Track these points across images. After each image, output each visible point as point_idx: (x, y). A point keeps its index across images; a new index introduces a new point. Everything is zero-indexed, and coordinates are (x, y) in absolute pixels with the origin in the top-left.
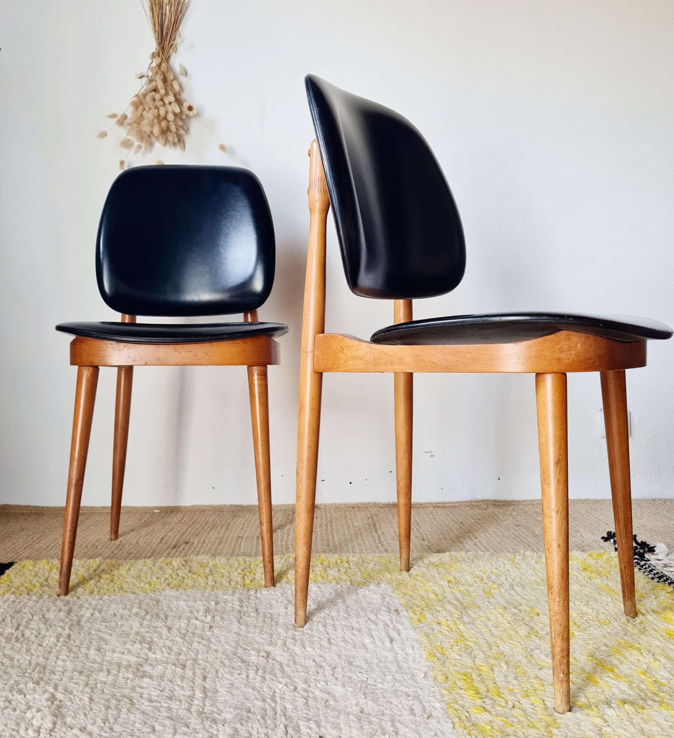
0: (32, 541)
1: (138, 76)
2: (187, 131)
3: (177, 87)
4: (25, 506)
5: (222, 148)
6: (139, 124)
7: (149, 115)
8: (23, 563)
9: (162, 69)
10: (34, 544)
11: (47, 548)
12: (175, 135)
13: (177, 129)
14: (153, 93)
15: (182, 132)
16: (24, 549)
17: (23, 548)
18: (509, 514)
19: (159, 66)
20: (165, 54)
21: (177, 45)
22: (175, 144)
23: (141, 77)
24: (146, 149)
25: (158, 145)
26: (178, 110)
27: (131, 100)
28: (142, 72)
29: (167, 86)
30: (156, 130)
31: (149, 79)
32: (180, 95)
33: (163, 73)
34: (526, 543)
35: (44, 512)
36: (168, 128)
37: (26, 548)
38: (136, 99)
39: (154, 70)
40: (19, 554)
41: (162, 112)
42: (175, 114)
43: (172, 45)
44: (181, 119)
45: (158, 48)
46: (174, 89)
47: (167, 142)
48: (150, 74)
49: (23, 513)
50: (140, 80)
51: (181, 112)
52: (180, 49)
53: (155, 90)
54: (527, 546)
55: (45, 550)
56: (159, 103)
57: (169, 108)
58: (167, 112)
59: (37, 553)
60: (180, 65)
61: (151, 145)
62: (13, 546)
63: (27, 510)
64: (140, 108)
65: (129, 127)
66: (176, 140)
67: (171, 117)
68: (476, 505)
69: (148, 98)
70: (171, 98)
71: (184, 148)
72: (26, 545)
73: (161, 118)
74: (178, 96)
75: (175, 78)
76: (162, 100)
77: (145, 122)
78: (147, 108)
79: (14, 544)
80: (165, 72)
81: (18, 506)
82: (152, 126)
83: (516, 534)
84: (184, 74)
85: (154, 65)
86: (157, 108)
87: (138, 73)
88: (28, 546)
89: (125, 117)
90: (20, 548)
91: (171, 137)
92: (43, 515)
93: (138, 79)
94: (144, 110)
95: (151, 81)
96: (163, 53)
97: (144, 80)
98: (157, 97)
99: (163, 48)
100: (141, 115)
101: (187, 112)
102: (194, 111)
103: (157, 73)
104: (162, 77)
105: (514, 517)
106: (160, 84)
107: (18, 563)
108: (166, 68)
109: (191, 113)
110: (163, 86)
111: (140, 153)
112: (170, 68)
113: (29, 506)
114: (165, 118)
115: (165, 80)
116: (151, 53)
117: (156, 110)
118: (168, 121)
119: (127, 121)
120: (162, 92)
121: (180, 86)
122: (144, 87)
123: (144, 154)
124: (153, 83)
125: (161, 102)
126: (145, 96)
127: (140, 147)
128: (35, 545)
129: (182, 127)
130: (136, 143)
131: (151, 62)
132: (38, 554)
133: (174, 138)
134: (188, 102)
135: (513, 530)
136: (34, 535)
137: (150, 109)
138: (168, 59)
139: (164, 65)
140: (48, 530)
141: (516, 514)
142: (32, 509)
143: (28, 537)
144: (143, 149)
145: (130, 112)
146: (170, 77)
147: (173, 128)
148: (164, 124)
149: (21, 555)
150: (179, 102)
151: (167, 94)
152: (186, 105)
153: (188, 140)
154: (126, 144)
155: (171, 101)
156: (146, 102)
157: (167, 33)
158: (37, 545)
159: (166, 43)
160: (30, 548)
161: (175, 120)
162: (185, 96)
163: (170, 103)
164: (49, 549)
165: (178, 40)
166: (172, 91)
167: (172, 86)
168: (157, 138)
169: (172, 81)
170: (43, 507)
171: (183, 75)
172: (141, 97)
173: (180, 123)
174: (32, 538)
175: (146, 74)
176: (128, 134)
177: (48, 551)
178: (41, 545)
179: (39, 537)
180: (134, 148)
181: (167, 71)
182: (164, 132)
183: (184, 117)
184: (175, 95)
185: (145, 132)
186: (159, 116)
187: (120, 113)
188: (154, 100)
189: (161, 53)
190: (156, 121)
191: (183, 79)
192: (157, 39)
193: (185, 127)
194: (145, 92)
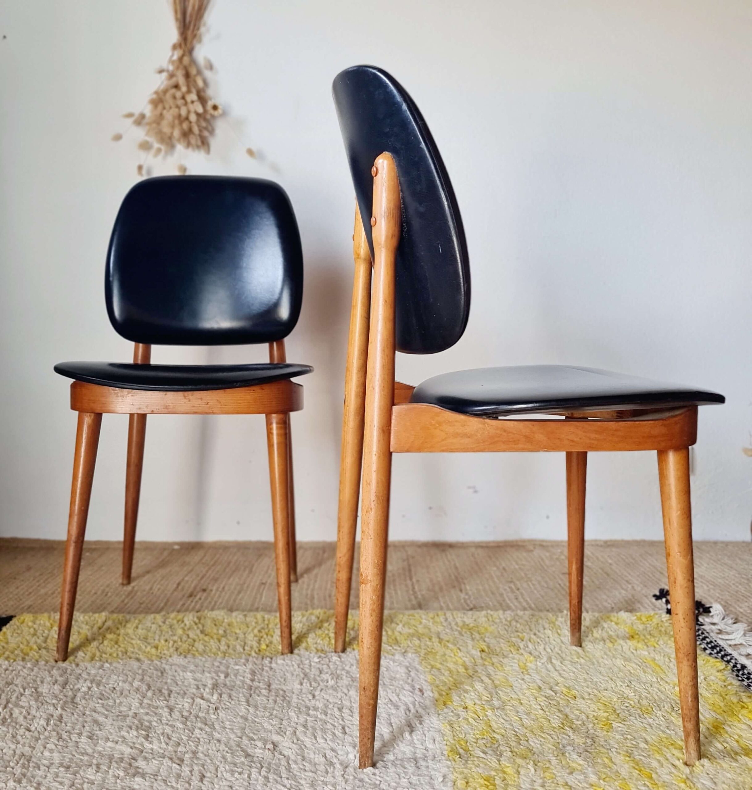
0: (37, 584)
1: (158, 71)
2: (212, 132)
3: (200, 83)
4: (35, 540)
5: (250, 152)
6: (158, 124)
7: (169, 115)
8: (22, 618)
9: (184, 63)
10: (39, 588)
11: (52, 594)
12: (198, 138)
13: (200, 131)
14: (174, 90)
15: (206, 133)
16: (28, 595)
17: (27, 593)
19: (181, 59)
20: (188, 46)
21: (202, 36)
22: (198, 147)
23: (161, 72)
24: (166, 153)
25: (180, 148)
26: (200, 110)
27: (150, 98)
28: (161, 66)
29: (190, 82)
30: (177, 133)
31: (169, 74)
32: (204, 92)
33: (185, 67)
35: (55, 547)
36: (190, 130)
37: (30, 593)
38: (155, 96)
39: (176, 65)
40: (21, 602)
41: (184, 112)
42: (198, 115)
43: (195, 35)
44: (205, 120)
45: (180, 38)
46: (197, 86)
47: (189, 145)
48: (171, 68)
49: (32, 548)
50: (159, 75)
51: (205, 111)
52: (206, 39)
53: (177, 86)
55: (50, 596)
56: (180, 102)
57: (192, 107)
58: (189, 112)
59: (41, 601)
60: (205, 58)
61: (172, 147)
62: (17, 591)
64: (160, 107)
65: (147, 127)
66: (199, 143)
67: (193, 118)
69: (168, 96)
70: (193, 96)
71: (208, 151)
72: (30, 591)
73: (182, 118)
74: (202, 94)
75: (199, 72)
76: (183, 98)
77: (165, 123)
78: (167, 106)
79: (17, 588)
80: (188, 67)
82: (173, 127)
84: (209, 67)
85: (175, 57)
86: (178, 107)
87: (157, 66)
88: (33, 591)
89: (143, 116)
90: (24, 593)
91: (193, 140)
92: (54, 551)
93: (157, 74)
94: (164, 108)
95: (172, 76)
96: (186, 44)
97: (164, 75)
98: (179, 94)
99: (185, 39)
100: (161, 114)
101: (212, 111)
102: (220, 111)
103: (178, 67)
104: (184, 72)
106: (181, 80)
107: (18, 617)
108: (188, 62)
109: (216, 113)
110: (185, 82)
111: (160, 157)
112: (193, 62)
114: (187, 118)
115: (187, 75)
116: (172, 44)
117: (177, 110)
118: (190, 122)
119: (146, 120)
120: (184, 88)
121: (205, 82)
122: (165, 83)
123: (164, 158)
124: (174, 79)
125: (183, 101)
126: (165, 92)
127: (159, 150)
128: (39, 590)
129: (206, 128)
130: (156, 145)
131: (172, 54)
133: (197, 140)
134: (213, 100)
136: (40, 577)
137: (171, 108)
138: (191, 51)
139: (186, 60)
143: (34, 580)
144: (163, 153)
145: (148, 111)
146: (193, 71)
147: (196, 130)
148: (185, 126)
149: (23, 603)
150: (202, 100)
151: (189, 91)
152: (210, 104)
153: (214, 142)
154: (145, 146)
155: (194, 99)
156: (166, 100)
157: (190, 22)
158: (42, 590)
159: (189, 33)
160: (35, 594)
161: (198, 121)
162: (210, 92)
163: (193, 102)
164: (55, 595)
165: (203, 30)
166: (194, 87)
167: (195, 82)
168: (179, 140)
169: (196, 76)
171: (207, 68)
172: (162, 94)
173: (204, 124)
174: (38, 581)
175: (166, 68)
176: (147, 134)
177: (53, 598)
178: (47, 590)
179: (46, 580)
180: (153, 152)
181: (190, 65)
182: (186, 134)
183: (208, 117)
184: (198, 93)
185: (165, 133)
186: (180, 116)
187: (137, 112)
188: (174, 97)
189: (183, 45)
190: (177, 122)
191: (208, 74)
192: (179, 28)
193: (210, 128)
194: (165, 88)
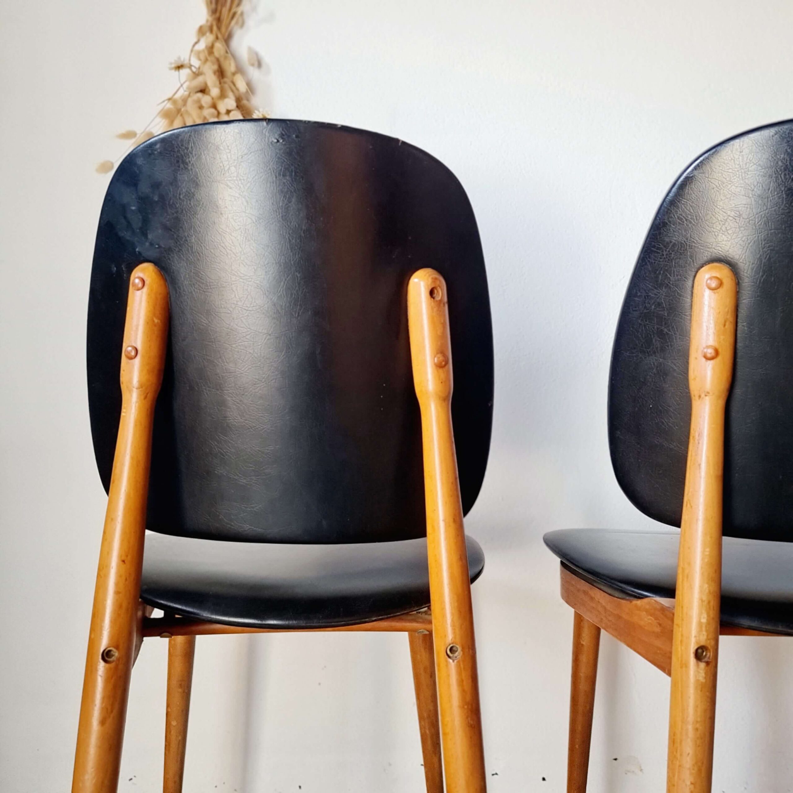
1: (173, 66)
3: (242, 86)
9: (216, 54)
14: (200, 95)
19: (210, 49)
20: (223, 29)
21: (245, 16)
23: (179, 67)
27: (160, 107)
28: (179, 58)
29: (225, 83)
31: (194, 73)
32: (248, 100)
33: (218, 60)
38: (169, 105)
39: (202, 57)
43: (234, 14)
45: (210, 19)
46: (237, 89)
48: (196, 63)
50: (177, 72)
52: (250, 22)
53: (203, 91)
56: (208, 112)
60: (250, 49)
69: (191, 102)
70: (229, 102)
74: (245, 102)
75: (240, 70)
76: (214, 106)
80: (222, 60)
84: (256, 64)
85: (202, 45)
87: (173, 59)
93: (173, 71)
94: (183, 124)
95: (197, 74)
96: (219, 28)
97: (185, 72)
98: (206, 100)
99: (219, 20)
103: (206, 60)
104: (216, 67)
106: (210, 79)
108: (223, 52)
110: (218, 83)
112: (230, 53)
115: (221, 73)
116: (197, 26)
120: (215, 91)
121: (249, 85)
122: (185, 86)
124: (200, 79)
125: (213, 110)
126: (185, 101)
131: (195, 40)
134: (261, 110)
138: (227, 39)
139: (220, 47)
146: (230, 67)
150: (244, 109)
151: (223, 95)
155: (230, 108)
156: (187, 111)
159: (225, 10)
162: (257, 100)
163: (228, 112)
165: (246, 6)
166: (233, 91)
167: (234, 85)
169: (234, 74)
171: (253, 65)
172: (180, 102)
175: (186, 62)
181: (226, 58)
184: (238, 100)
187: (140, 131)
188: (201, 107)
189: (215, 28)
191: (254, 73)
194: (187, 93)
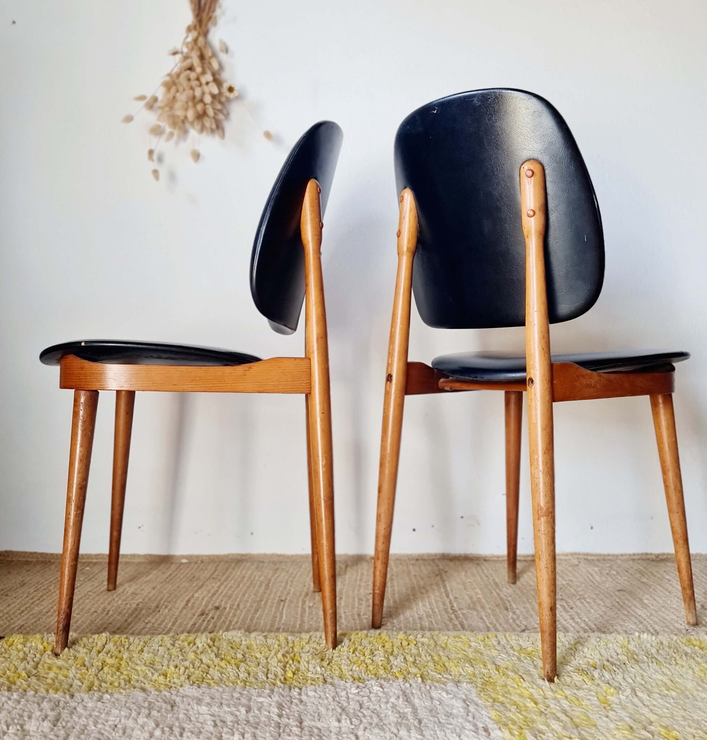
0: (31, 601)
1: (171, 52)
2: (227, 116)
3: (215, 65)
4: (31, 553)
5: (268, 135)
6: (171, 108)
7: (182, 97)
8: (11, 639)
9: (199, 44)
10: (32, 606)
11: (47, 612)
12: (213, 121)
13: (215, 114)
14: (188, 72)
15: (221, 117)
16: (20, 614)
17: (19, 612)
18: (607, 574)
19: (195, 41)
20: (203, 27)
21: (217, 19)
22: (212, 131)
23: (175, 53)
24: (179, 137)
25: (193, 133)
26: (215, 91)
27: (163, 80)
28: (175, 47)
29: (204, 63)
30: (191, 114)
31: (184, 56)
32: (219, 74)
33: (200, 49)
34: (636, 618)
35: (52, 561)
36: (205, 113)
37: (23, 611)
38: (168, 79)
39: (190, 46)
40: (12, 621)
41: (198, 93)
42: (214, 96)
43: (211, 17)
44: (220, 102)
45: (195, 21)
46: (213, 68)
47: (203, 129)
48: (185, 50)
49: (27, 561)
50: (173, 57)
51: (220, 94)
52: (221, 22)
53: (191, 68)
54: (638, 623)
55: (44, 615)
56: (194, 83)
57: (206, 89)
58: (203, 93)
59: (34, 620)
60: (221, 40)
61: (186, 132)
62: (8, 609)
63: (33, 558)
64: (173, 90)
65: (160, 111)
66: (214, 126)
67: (208, 99)
68: (565, 560)
69: (182, 77)
70: (209, 77)
71: (223, 136)
72: (22, 609)
73: (197, 100)
74: (217, 76)
75: (214, 55)
76: (198, 79)
77: (178, 105)
78: (181, 89)
79: (9, 605)
80: (203, 48)
81: (22, 552)
82: (186, 110)
83: (621, 603)
84: (225, 50)
85: (190, 39)
86: (192, 88)
87: (171, 48)
88: (26, 609)
89: (155, 99)
90: (15, 612)
91: (208, 123)
92: (51, 565)
93: (171, 56)
94: (178, 91)
95: (186, 58)
96: (201, 26)
97: (178, 57)
98: (193, 75)
99: (200, 21)
100: (174, 97)
101: (227, 94)
102: (236, 93)
103: (192, 49)
104: (199, 53)
105: (614, 577)
106: (196, 61)
107: (6, 639)
108: (203, 44)
109: (231, 96)
110: (200, 64)
111: (173, 141)
112: (207, 44)
113: (35, 553)
114: (202, 101)
115: (202, 57)
116: (186, 26)
117: (191, 92)
118: (205, 104)
119: (158, 104)
120: (199, 70)
121: (220, 65)
122: (179, 65)
123: (177, 143)
124: (189, 61)
125: (197, 83)
126: (178, 75)
127: (171, 134)
128: (33, 608)
129: (220, 111)
130: (168, 130)
131: (186, 36)
132: (35, 622)
133: (211, 123)
134: (229, 82)
135: (615, 598)
136: (35, 593)
137: (184, 90)
138: (206, 34)
139: (201, 40)
140: (53, 586)
141: (615, 573)
142: (39, 556)
143: (27, 597)
144: (175, 137)
145: (160, 93)
146: (208, 53)
147: (210, 112)
148: (200, 107)
149: (14, 623)
150: (218, 82)
151: (204, 72)
152: (226, 86)
153: (228, 126)
154: (157, 131)
155: (209, 81)
156: (179, 82)
157: (205, 4)
158: (36, 608)
159: (204, 15)
160: (28, 613)
161: (212, 103)
162: (226, 76)
163: (207, 83)
164: (50, 614)
165: (218, 12)
166: (210, 69)
167: (210, 64)
168: (192, 123)
169: (210, 58)
170: (52, 554)
171: (222, 51)
172: (175, 76)
173: (219, 107)
174: (32, 598)
175: (180, 50)
176: (158, 119)
177: (48, 617)
178: (42, 607)
179: (41, 597)
180: (164, 137)
181: (205, 47)
182: (201, 116)
183: (223, 99)
184: (213, 75)
185: (178, 117)
186: (194, 97)
187: (149, 95)
188: (189, 80)
189: (198, 27)
190: (190, 104)
191: (223, 57)
192: (194, 10)
193: (225, 112)
194: (179, 71)
